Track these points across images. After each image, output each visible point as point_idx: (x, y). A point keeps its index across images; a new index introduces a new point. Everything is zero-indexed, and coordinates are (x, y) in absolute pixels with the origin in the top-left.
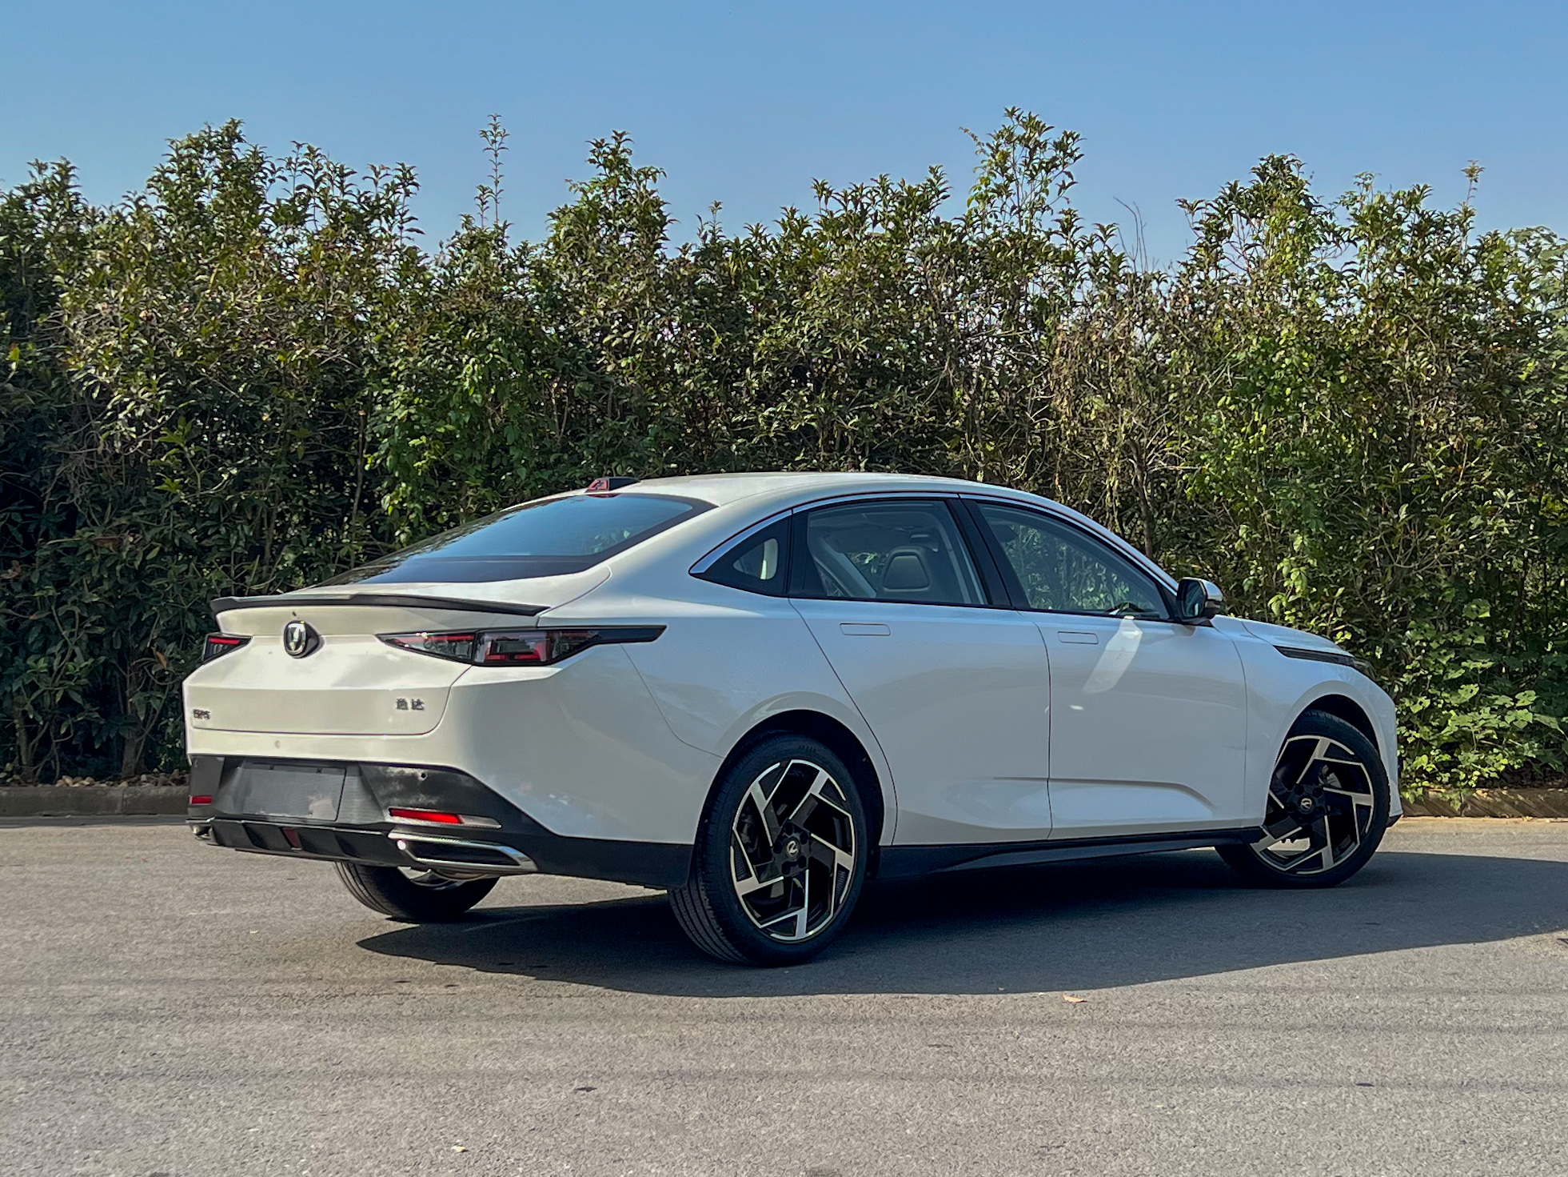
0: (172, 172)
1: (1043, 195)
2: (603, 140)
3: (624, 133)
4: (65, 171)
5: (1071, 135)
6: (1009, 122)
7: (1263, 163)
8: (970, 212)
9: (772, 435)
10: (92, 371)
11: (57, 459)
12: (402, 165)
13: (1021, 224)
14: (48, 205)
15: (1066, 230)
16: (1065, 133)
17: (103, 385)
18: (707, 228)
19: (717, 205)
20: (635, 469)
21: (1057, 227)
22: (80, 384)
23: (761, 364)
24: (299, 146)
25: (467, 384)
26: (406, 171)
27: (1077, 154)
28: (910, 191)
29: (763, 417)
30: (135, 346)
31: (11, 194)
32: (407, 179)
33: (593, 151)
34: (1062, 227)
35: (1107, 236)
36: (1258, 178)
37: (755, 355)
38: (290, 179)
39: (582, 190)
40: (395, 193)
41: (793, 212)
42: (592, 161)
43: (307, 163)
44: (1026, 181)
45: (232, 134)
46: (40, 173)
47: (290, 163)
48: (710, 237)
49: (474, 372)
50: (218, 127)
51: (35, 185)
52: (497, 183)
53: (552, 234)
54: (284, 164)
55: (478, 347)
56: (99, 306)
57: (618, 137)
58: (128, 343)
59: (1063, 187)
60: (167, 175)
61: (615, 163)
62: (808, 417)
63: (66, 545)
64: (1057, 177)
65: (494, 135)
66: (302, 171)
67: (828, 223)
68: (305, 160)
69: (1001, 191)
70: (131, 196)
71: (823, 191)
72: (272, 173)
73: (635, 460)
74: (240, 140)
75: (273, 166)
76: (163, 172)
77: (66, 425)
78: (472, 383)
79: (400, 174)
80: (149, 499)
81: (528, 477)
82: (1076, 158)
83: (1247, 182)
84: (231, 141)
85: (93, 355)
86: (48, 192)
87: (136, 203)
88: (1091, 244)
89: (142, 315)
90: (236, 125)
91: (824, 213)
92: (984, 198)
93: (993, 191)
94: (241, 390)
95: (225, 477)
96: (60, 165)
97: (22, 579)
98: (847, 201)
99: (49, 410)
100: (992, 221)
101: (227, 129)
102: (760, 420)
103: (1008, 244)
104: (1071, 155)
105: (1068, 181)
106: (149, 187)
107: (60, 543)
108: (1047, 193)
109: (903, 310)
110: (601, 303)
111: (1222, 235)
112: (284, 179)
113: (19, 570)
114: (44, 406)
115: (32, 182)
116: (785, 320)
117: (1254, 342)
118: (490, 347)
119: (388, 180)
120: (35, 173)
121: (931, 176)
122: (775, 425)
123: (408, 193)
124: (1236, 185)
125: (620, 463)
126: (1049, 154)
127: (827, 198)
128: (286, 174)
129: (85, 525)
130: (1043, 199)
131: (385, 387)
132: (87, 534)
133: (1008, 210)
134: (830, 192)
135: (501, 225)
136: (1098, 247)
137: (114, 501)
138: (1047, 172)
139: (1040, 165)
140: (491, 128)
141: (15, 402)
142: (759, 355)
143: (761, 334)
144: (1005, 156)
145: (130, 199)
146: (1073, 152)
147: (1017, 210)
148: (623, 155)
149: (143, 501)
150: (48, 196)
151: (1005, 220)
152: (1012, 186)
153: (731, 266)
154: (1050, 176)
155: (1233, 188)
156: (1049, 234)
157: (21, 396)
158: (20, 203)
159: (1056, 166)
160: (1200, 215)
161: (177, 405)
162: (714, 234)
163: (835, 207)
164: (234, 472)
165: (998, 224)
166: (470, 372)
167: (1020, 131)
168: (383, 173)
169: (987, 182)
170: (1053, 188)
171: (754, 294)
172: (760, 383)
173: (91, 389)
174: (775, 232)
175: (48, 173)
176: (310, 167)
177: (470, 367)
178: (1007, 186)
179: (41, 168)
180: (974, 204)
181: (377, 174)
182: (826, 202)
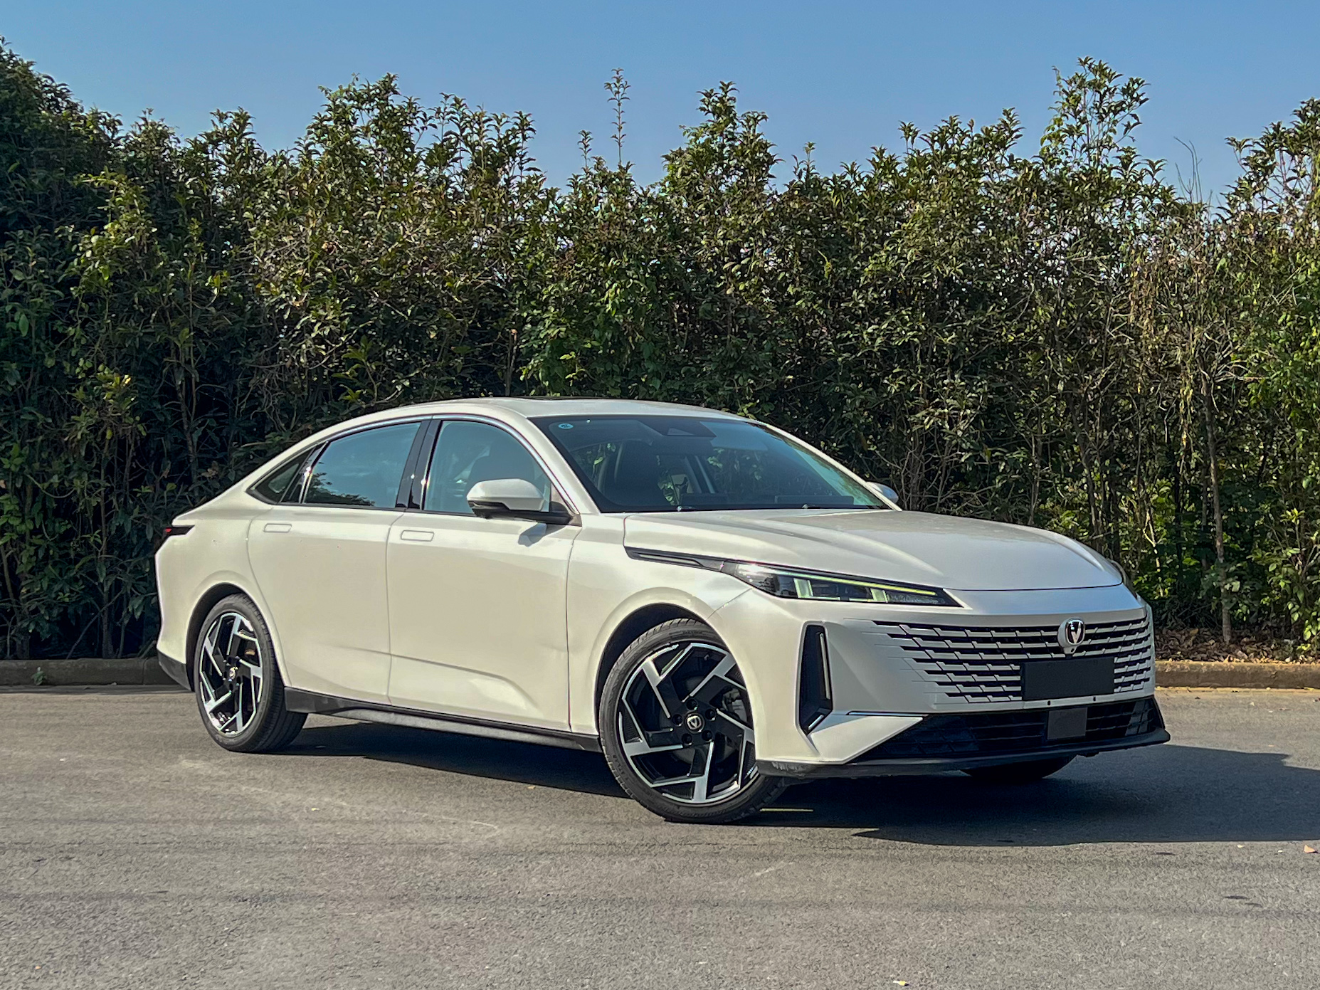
0: (329, 120)
1: (1111, 134)
2: (712, 91)
3: (729, 84)
4: (242, 119)
5: (1137, 81)
6: (1081, 71)
7: (1304, 105)
8: (1043, 150)
9: (876, 350)
10: (283, 296)
11: (250, 373)
12: (520, 113)
13: (1090, 160)
14: (228, 151)
15: (1125, 166)
16: (1131, 79)
17: (293, 307)
18: (803, 166)
19: (810, 146)
20: (755, 381)
21: (1117, 163)
22: (272, 307)
23: (866, 287)
24: (447, 97)
25: (609, 307)
26: (523, 119)
27: (1142, 98)
28: (987, 132)
29: (868, 333)
30: (320, 274)
31: (196, 140)
32: (524, 126)
33: (703, 101)
34: (1122, 163)
35: (1155, 171)
36: (1299, 120)
37: (862, 279)
38: (439, 127)
39: (695, 134)
40: (515, 137)
41: (882, 151)
42: (703, 109)
43: (453, 113)
44: (1094, 122)
45: (388, 87)
46: (221, 121)
47: (439, 112)
48: (804, 174)
49: (616, 295)
50: (375, 81)
51: (217, 132)
52: (620, 129)
53: (668, 174)
54: (433, 114)
55: (620, 273)
56: (285, 239)
57: (725, 88)
58: (313, 272)
59: (1128, 127)
60: (325, 123)
61: (724, 111)
62: (911, 333)
63: (258, 448)
64: (1124, 117)
65: (617, 86)
66: (450, 119)
67: (917, 162)
68: (452, 110)
69: (1071, 132)
70: (302, 142)
71: (909, 132)
72: (424, 121)
73: (754, 372)
74: (395, 93)
75: (425, 115)
76: (321, 121)
77: (256, 343)
78: (614, 305)
79: (519, 121)
80: (329, 407)
81: (661, 388)
82: (1142, 102)
83: (1290, 123)
84: (387, 92)
85: (284, 282)
86: (228, 139)
87: (306, 148)
88: (1141, 178)
89: (324, 247)
90: (391, 80)
91: (910, 152)
92: (1057, 137)
93: (1066, 131)
94: (409, 311)
95: (399, 388)
96: (236, 115)
97: (220, 477)
98: (934, 141)
99: (241, 329)
100: (1063, 158)
101: (384, 82)
102: (865, 336)
103: (1085, 179)
104: (1137, 99)
105: (1133, 121)
106: (310, 133)
107: (253, 446)
108: (1115, 132)
109: (994, 238)
110: (720, 233)
111: (1268, 170)
112: (435, 126)
113: (217, 469)
114: (237, 327)
115: (214, 129)
116: (888, 248)
117: (1313, 265)
118: (630, 273)
119: (510, 126)
120: (217, 122)
121: (1005, 118)
122: (879, 341)
123: (524, 138)
124: (1279, 126)
125: (741, 375)
126: (1118, 98)
127: (913, 138)
128: (436, 122)
129: (273, 430)
130: (1110, 138)
131: (533, 308)
132: (277, 439)
133: (1079, 149)
134: (916, 133)
135: (624, 166)
136: (1147, 181)
137: (299, 408)
138: (1115, 114)
139: (1110, 109)
140: (615, 81)
141: (215, 323)
142: (865, 279)
143: (867, 260)
144: (1078, 100)
145: (300, 144)
146: (1138, 96)
147: (1086, 147)
148: (730, 103)
149: (325, 409)
150: (227, 142)
151: (1075, 159)
152: (1084, 127)
153: (834, 200)
154: (1118, 117)
155: (1277, 128)
156: (1110, 169)
157: (219, 318)
158: (204, 148)
159: (1123, 109)
160: (1246, 152)
161: (357, 325)
162: (808, 171)
163: (923, 147)
164: (407, 383)
165: (1068, 160)
166: (612, 296)
167: (1090, 77)
168: (504, 120)
169: (1059, 122)
170: (1120, 128)
171: (856, 225)
172: (866, 303)
173: (282, 312)
174: (866, 170)
175: (228, 121)
176: (456, 116)
177: (612, 292)
178: (1079, 127)
179: (222, 117)
180: (1047, 142)
181: (499, 121)
182: (913, 142)
